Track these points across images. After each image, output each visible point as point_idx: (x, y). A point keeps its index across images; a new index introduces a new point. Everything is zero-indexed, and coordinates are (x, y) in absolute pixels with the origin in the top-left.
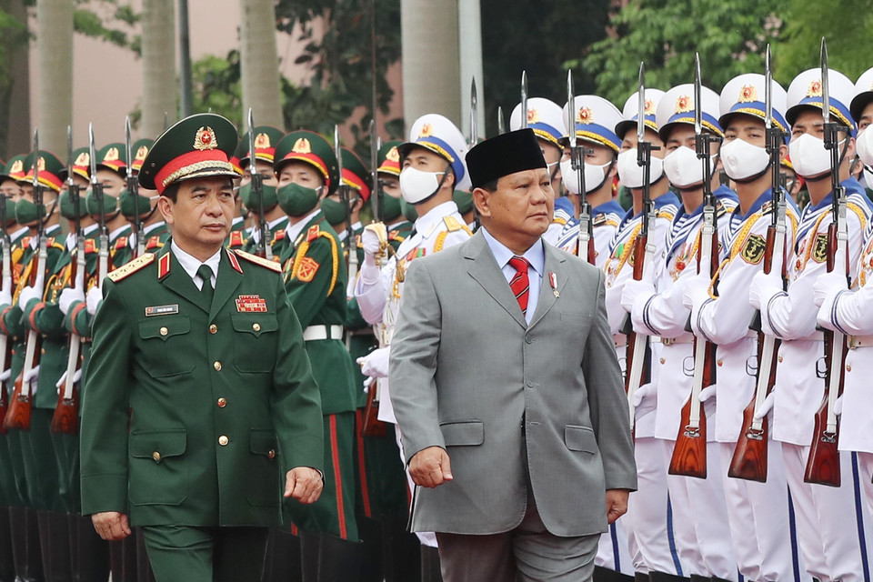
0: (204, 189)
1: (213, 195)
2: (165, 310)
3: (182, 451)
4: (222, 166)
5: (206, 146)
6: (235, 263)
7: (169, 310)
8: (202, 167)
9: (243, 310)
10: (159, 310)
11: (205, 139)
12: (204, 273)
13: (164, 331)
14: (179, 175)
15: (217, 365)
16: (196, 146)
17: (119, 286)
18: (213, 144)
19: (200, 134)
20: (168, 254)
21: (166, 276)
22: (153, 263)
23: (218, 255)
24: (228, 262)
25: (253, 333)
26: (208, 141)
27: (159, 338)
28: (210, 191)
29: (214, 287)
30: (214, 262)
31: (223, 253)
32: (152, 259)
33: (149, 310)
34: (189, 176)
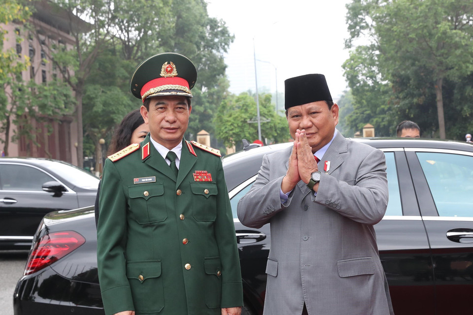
0: (163, 103)
1: (170, 109)
2: (147, 180)
3: (159, 274)
4: (182, 89)
5: (169, 75)
6: (191, 150)
7: (149, 180)
8: (164, 89)
9: (198, 180)
10: (143, 180)
11: (168, 70)
12: (171, 157)
13: (146, 193)
14: (149, 93)
15: (181, 216)
16: (162, 74)
17: (116, 164)
18: (175, 73)
19: (165, 66)
20: (148, 143)
21: (147, 158)
22: (139, 150)
23: (180, 145)
24: (187, 149)
25: (204, 195)
26: (171, 71)
27: (143, 198)
28: (168, 105)
29: (178, 167)
30: (177, 150)
31: (184, 144)
32: (138, 147)
33: (136, 181)
34: (154, 95)
